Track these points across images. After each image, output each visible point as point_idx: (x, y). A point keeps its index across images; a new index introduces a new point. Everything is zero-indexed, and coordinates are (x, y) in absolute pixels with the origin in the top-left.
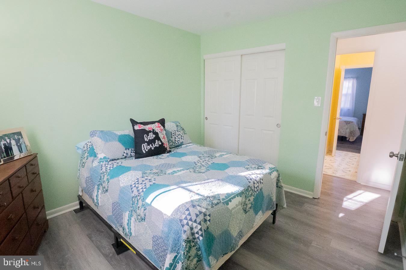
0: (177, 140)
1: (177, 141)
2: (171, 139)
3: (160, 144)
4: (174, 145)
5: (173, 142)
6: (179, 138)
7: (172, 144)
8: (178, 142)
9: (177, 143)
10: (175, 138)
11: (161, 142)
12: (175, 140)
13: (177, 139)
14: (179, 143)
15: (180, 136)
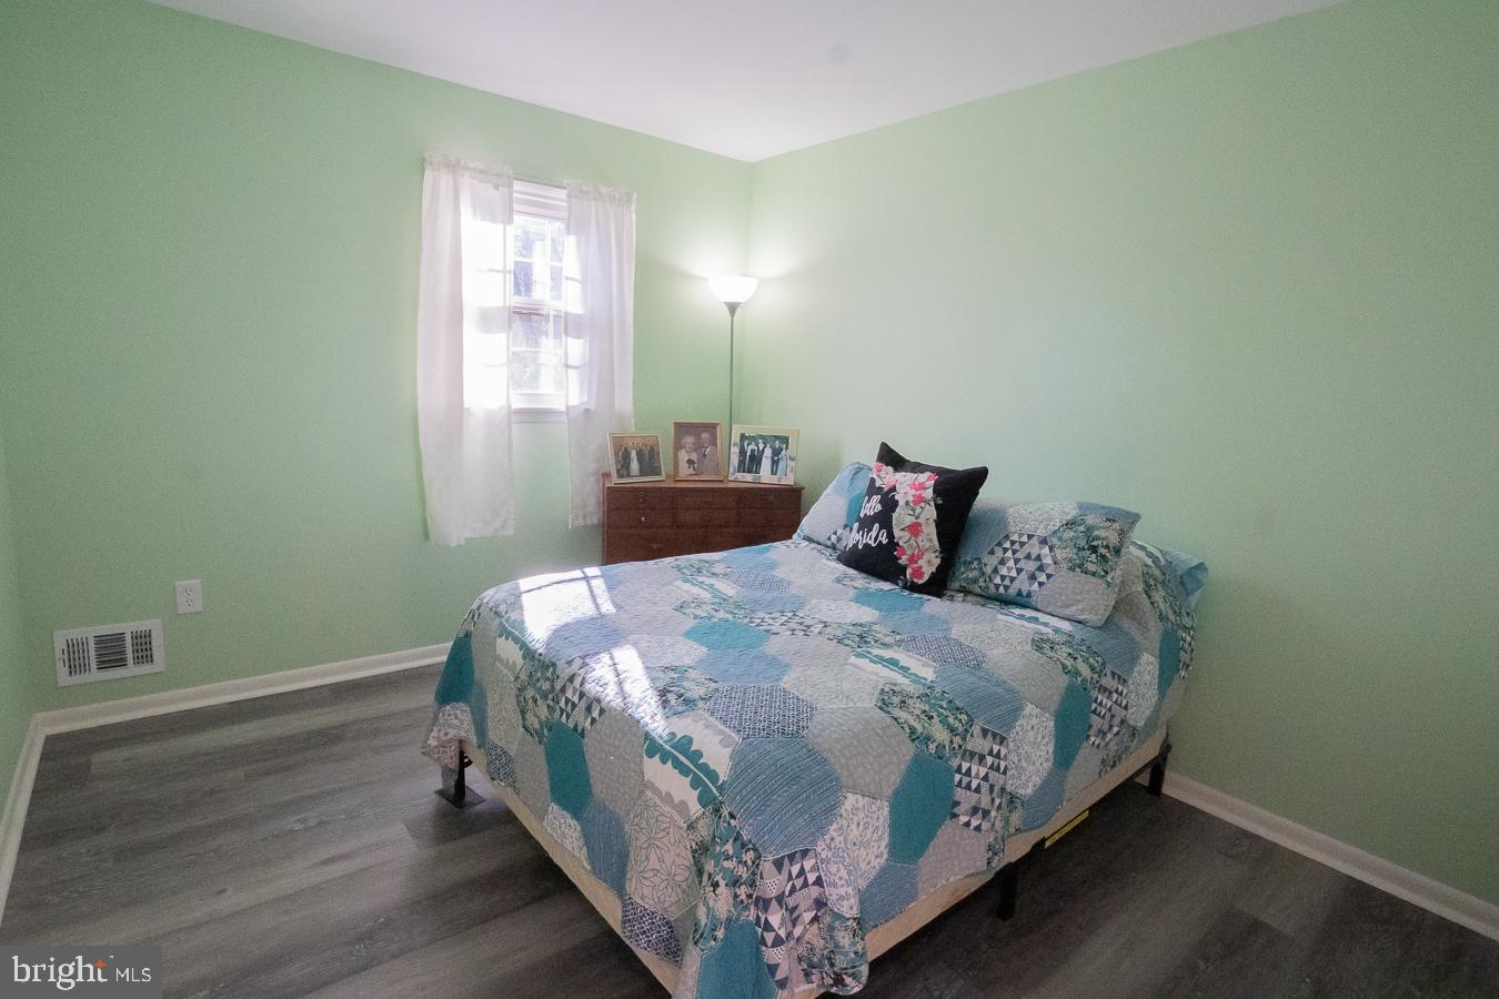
0: (1004, 571)
1: (1003, 578)
2: (985, 560)
3: (884, 542)
4: (981, 583)
5: (983, 574)
6: (1019, 571)
7: (975, 581)
8: (1007, 582)
9: (997, 586)
10: (1002, 562)
11: (891, 535)
12: (995, 571)
13: (1009, 569)
14: (1006, 588)
15: (1031, 566)
